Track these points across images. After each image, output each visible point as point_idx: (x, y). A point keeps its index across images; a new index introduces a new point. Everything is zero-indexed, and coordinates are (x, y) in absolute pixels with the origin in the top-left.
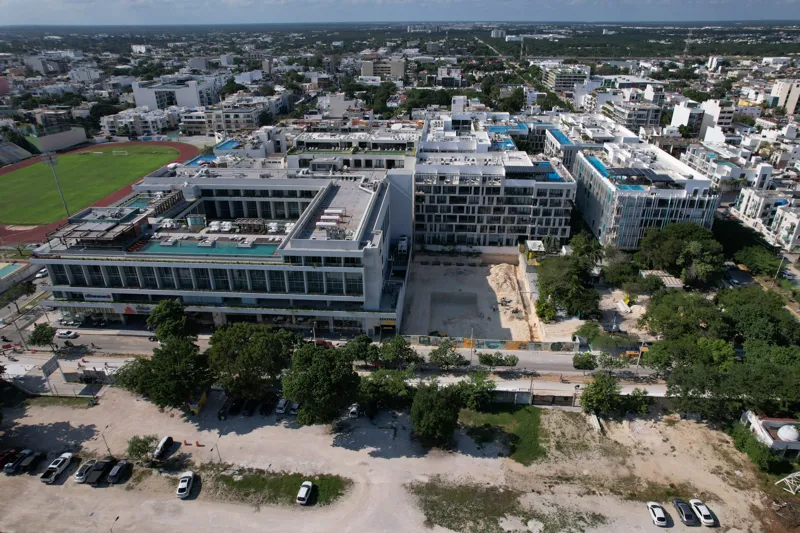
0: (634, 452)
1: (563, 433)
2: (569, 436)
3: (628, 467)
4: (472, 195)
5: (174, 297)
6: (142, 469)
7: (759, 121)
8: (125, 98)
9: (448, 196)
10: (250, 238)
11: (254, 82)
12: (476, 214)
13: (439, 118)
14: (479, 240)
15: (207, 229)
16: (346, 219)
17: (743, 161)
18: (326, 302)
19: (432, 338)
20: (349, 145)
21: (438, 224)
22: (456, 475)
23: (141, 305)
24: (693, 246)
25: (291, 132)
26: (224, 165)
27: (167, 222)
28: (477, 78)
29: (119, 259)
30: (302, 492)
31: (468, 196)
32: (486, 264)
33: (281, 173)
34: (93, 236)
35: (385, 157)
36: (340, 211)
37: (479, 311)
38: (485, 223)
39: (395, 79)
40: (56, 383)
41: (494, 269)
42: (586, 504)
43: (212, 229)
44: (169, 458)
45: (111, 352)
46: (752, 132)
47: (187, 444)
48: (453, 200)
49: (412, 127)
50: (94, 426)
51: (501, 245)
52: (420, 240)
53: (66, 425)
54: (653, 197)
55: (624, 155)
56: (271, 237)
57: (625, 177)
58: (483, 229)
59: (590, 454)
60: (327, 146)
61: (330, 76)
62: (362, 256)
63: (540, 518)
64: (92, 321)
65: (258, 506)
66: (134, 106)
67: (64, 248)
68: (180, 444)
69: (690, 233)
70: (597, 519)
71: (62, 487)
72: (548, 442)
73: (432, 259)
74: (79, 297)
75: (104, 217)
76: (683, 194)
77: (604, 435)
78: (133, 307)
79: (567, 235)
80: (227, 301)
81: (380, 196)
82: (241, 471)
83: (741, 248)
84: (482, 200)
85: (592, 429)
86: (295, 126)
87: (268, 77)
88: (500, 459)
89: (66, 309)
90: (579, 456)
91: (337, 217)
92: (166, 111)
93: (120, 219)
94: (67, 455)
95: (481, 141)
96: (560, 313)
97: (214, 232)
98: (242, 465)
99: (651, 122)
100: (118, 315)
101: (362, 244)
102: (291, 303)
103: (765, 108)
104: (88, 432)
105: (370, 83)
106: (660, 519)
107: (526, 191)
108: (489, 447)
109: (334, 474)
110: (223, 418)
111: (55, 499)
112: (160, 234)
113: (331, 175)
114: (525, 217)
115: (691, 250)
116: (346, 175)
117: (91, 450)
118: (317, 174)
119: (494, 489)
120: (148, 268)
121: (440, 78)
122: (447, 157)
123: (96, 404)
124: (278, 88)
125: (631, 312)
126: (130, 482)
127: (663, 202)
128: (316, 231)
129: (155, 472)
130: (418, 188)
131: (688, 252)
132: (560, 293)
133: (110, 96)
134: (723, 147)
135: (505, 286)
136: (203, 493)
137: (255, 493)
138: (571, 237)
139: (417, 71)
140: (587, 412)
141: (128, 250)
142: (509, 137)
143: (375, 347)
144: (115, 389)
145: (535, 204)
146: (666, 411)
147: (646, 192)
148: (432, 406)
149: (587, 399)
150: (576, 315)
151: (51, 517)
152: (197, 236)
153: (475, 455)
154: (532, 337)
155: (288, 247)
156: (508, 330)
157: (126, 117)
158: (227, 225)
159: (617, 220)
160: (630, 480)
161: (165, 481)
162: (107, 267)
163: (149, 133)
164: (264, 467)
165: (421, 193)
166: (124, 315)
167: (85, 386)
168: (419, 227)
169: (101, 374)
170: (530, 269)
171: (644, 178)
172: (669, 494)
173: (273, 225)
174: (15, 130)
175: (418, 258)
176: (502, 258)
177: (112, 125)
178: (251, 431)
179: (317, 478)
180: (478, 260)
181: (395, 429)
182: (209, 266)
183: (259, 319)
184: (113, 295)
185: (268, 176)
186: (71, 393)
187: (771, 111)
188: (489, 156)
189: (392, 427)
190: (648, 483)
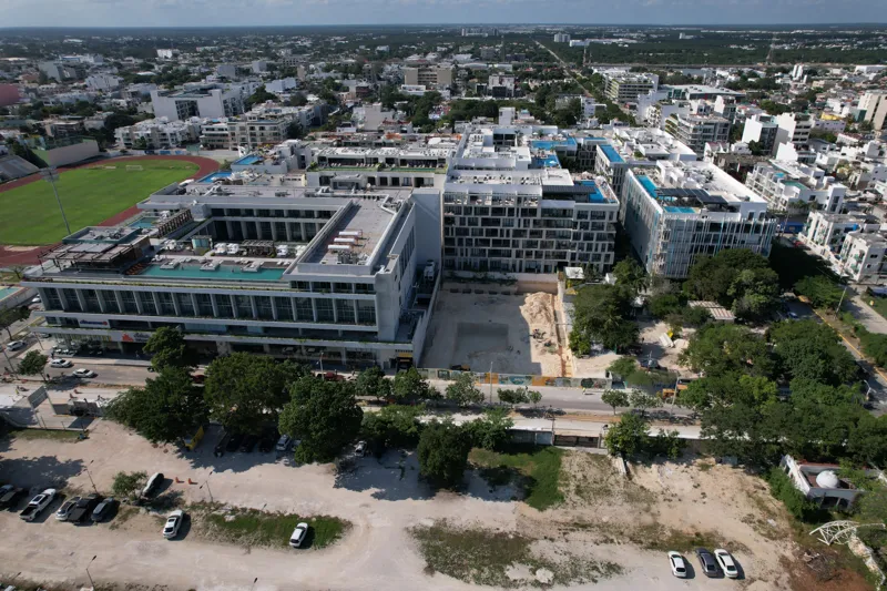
0: (661, 498)
1: (585, 477)
2: (590, 481)
3: (653, 515)
4: (506, 217)
5: (173, 325)
6: (128, 507)
7: (841, 137)
8: (143, 107)
9: (480, 218)
10: (258, 262)
11: (287, 90)
12: (511, 238)
13: (480, 132)
14: (514, 266)
15: (212, 252)
16: (363, 242)
17: (813, 181)
18: (337, 331)
19: (451, 372)
20: (375, 161)
21: (469, 249)
22: (463, 520)
23: (139, 333)
24: (746, 275)
25: (319, 146)
26: (239, 182)
27: (171, 244)
28: (532, 87)
29: (115, 283)
30: (296, 534)
31: (502, 218)
32: (521, 293)
33: (300, 191)
34: (88, 257)
35: (413, 175)
36: (356, 233)
37: (508, 343)
38: (520, 248)
39: (442, 88)
40: (45, 415)
41: (530, 298)
42: (602, 553)
43: (218, 251)
44: (159, 496)
45: (106, 382)
46: (832, 150)
47: (179, 482)
48: (485, 222)
49: (452, 141)
50: (81, 461)
51: (539, 272)
52: (450, 266)
53: (53, 460)
54: (704, 220)
55: (677, 174)
56: (279, 261)
57: (675, 199)
58: (518, 255)
59: (612, 500)
60: (352, 162)
61: (370, 85)
62: (373, 282)
63: (550, 566)
64: (89, 349)
65: (248, 548)
66: (153, 116)
67: (57, 270)
68: (172, 481)
69: (743, 260)
70: (613, 568)
71: (43, 524)
72: (567, 485)
73: (462, 286)
74: (72, 323)
75: (102, 237)
76: (738, 218)
77: (630, 479)
78: (131, 334)
79: (611, 262)
80: (231, 329)
81: (402, 217)
82: (234, 511)
83: (803, 278)
84: (517, 222)
85: (618, 472)
86: (324, 140)
87: (302, 85)
88: (513, 502)
89: (60, 336)
90: (600, 501)
91: (352, 240)
92: (187, 123)
93: (119, 239)
94: (50, 491)
95: (521, 157)
96: (595, 347)
97: (220, 255)
98: (235, 504)
99: (719, 137)
100: (116, 343)
101: (375, 269)
102: (300, 332)
103: (850, 122)
104: (75, 467)
105: (414, 92)
106: (679, 570)
107: (565, 213)
108: (501, 489)
109: (333, 516)
110: (219, 454)
111: (34, 537)
112: (162, 257)
113: (352, 193)
114: (564, 241)
115: (743, 279)
116: (369, 194)
117: (76, 487)
118: (336, 193)
119: (503, 535)
120: (147, 293)
121: (491, 87)
122: (481, 175)
123: (86, 438)
124: (311, 98)
125: (674, 347)
126: (115, 520)
127: (715, 226)
128: (328, 254)
129: (142, 510)
130: (448, 209)
131: (740, 282)
132: (595, 325)
133: (128, 106)
134: (794, 166)
135: (539, 316)
136: (191, 534)
137: (246, 534)
138: (615, 264)
139: (467, 80)
140: (613, 455)
141: (126, 274)
142: (555, 153)
143: (387, 381)
144: (107, 422)
145: (575, 227)
146: (699, 455)
147: (697, 215)
148: (439, 444)
149: (612, 440)
150: (613, 349)
151: (29, 556)
152: (200, 259)
153: (487, 498)
154: (564, 372)
155: (295, 272)
156: (538, 365)
157: (143, 128)
158: (233, 247)
159: (665, 246)
160: (654, 528)
161: (153, 521)
162: (103, 291)
163: (168, 147)
164: (259, 507)
165: (451, 214)
166: (123, 343)
167: (75, 418)
168: (448, 251)
169: (93, 405)
170: (567, 298)
171: (695, 199)
172: (693, 543)
173: (283, 248)
174: (21, 143)
175: (447, 285)
176: (539, 286)
177: (128, 138)
178: (248, 468)
179: (314, 519)
180: (513, 289)
181: (403, 469)
182: (211, 292)
183: (267, 349)
184: (110, 321)
185: (284, 195)
186: (59, 426)
187: (856, 126)
188: (527, 174)
189: (400, 467)
190: (672, 531)
